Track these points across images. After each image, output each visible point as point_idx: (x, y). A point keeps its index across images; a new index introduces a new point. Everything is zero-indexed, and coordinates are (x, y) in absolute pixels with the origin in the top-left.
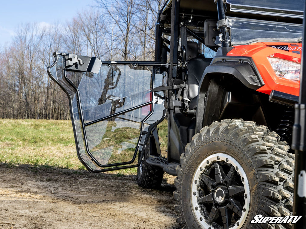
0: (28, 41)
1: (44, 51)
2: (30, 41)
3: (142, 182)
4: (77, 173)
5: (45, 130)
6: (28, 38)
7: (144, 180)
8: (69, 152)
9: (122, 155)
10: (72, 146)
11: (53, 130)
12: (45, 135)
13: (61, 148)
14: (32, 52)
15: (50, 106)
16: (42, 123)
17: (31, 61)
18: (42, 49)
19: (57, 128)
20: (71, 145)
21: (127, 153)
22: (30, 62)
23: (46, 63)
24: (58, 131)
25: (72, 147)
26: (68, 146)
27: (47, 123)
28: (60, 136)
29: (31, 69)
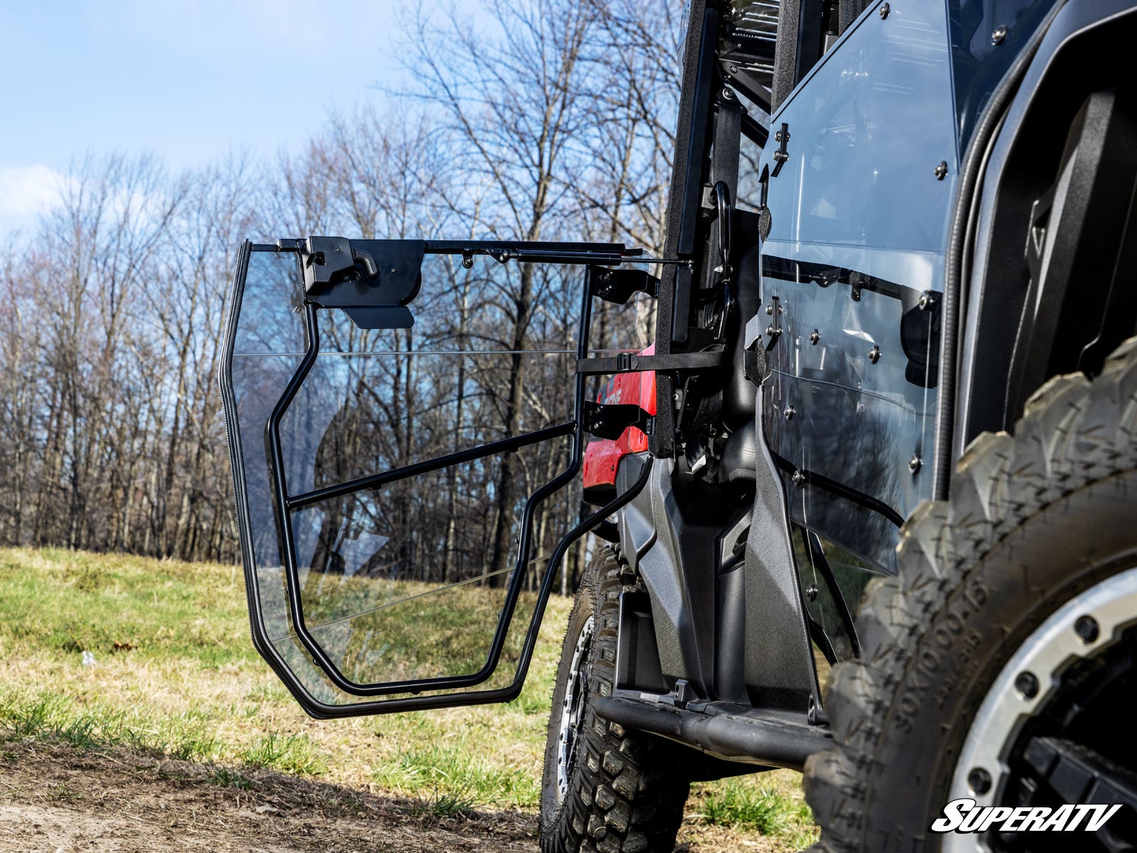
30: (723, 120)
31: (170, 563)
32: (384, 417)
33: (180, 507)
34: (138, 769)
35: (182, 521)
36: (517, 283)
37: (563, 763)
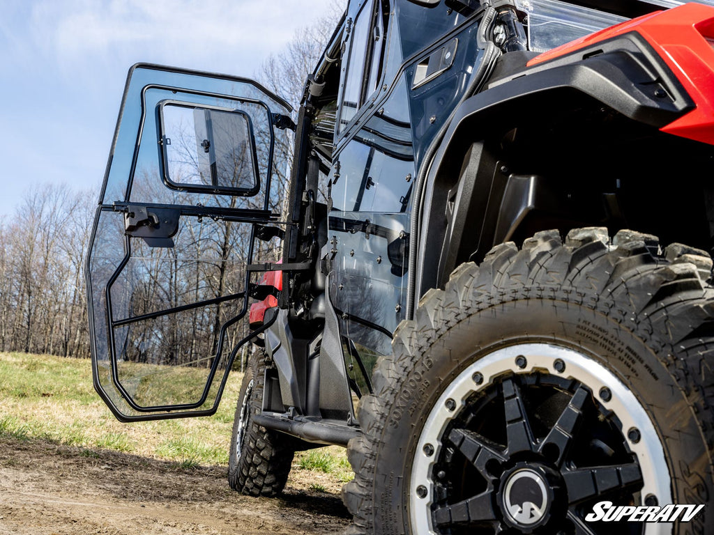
0: (45, 216)
1: (74, 235)
2: (49, 217)
3: (238, 479)
4: (88, 454)
5: (48, 374)
6: (47, 210)
7: (245, 473)
8: (88, 415)
9: (200, 428)
10: (99, 405)
11: (64, 374)
12: (47, 383)
13: (73, 407)
14: (51, 235)
15: (75, 339)
16: (46, 362)
17: (48, 252)
18: (69, 232)
19: (75, 372)
20: (96, 404)
21: (211, 426)
22: (46, 253)
23: (74, 258)
24: (75, 377)
25: (97, 407)
26: (90, 406)
27: (55, 362)
28: (75, 388)
29: (46, 267)
30: (311, 164)
31: (69, 359)
32: (165, 297)
33: (76, 335)
34: (47, 450)
35: (76, 341)
36: (223, 241)
37: (239, 444)
